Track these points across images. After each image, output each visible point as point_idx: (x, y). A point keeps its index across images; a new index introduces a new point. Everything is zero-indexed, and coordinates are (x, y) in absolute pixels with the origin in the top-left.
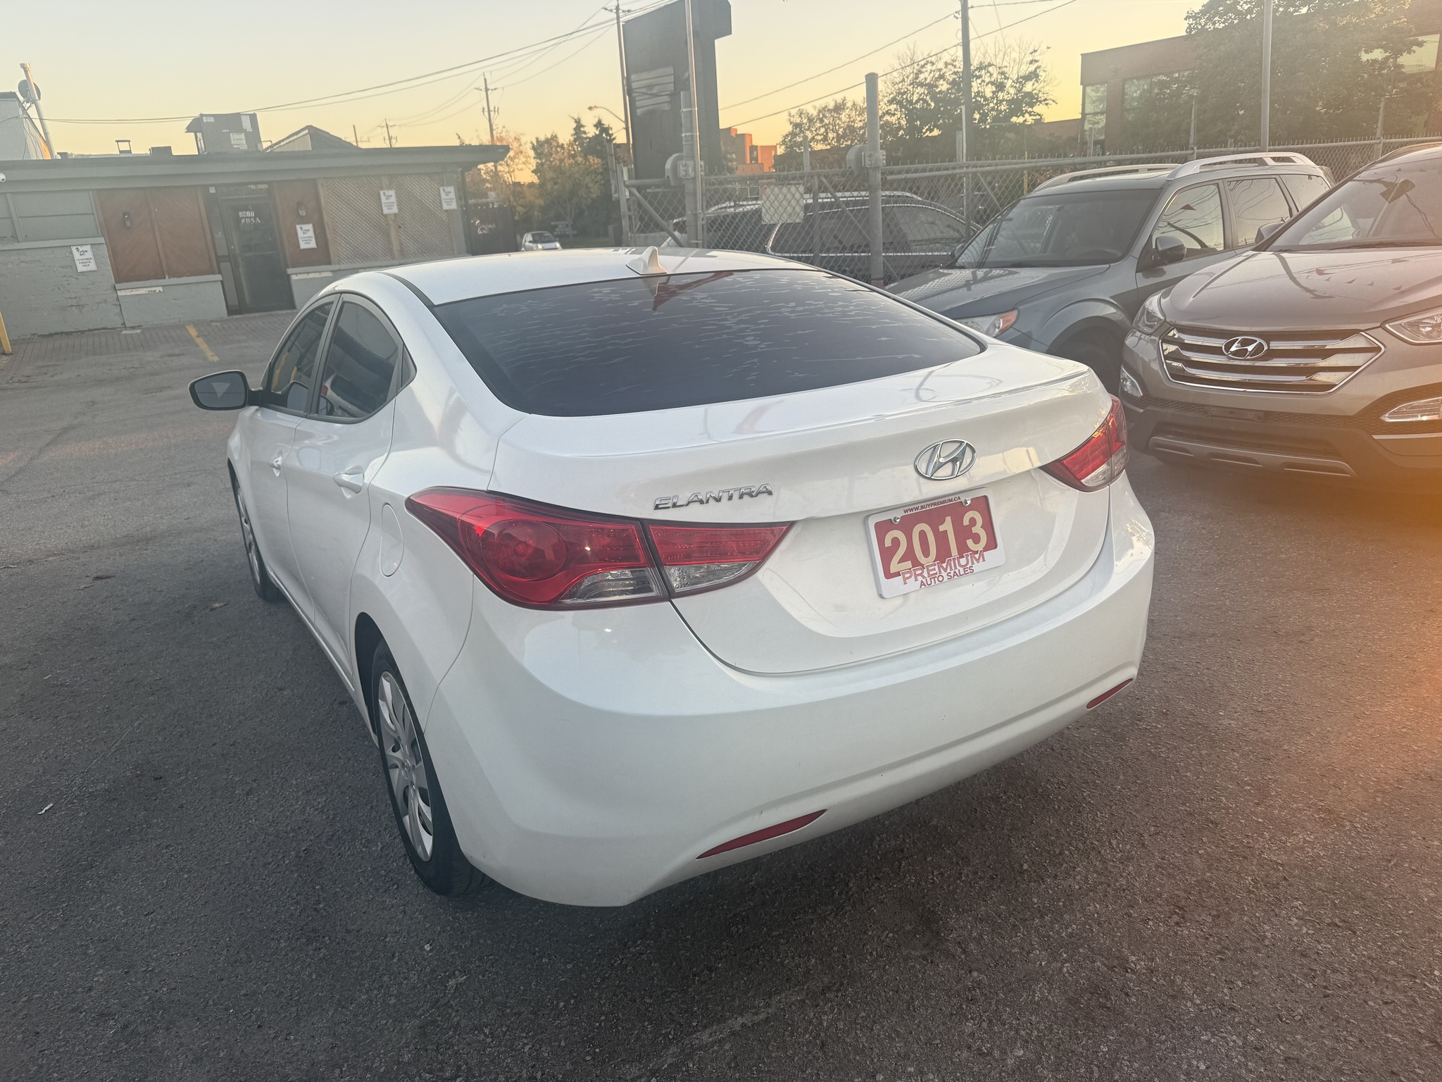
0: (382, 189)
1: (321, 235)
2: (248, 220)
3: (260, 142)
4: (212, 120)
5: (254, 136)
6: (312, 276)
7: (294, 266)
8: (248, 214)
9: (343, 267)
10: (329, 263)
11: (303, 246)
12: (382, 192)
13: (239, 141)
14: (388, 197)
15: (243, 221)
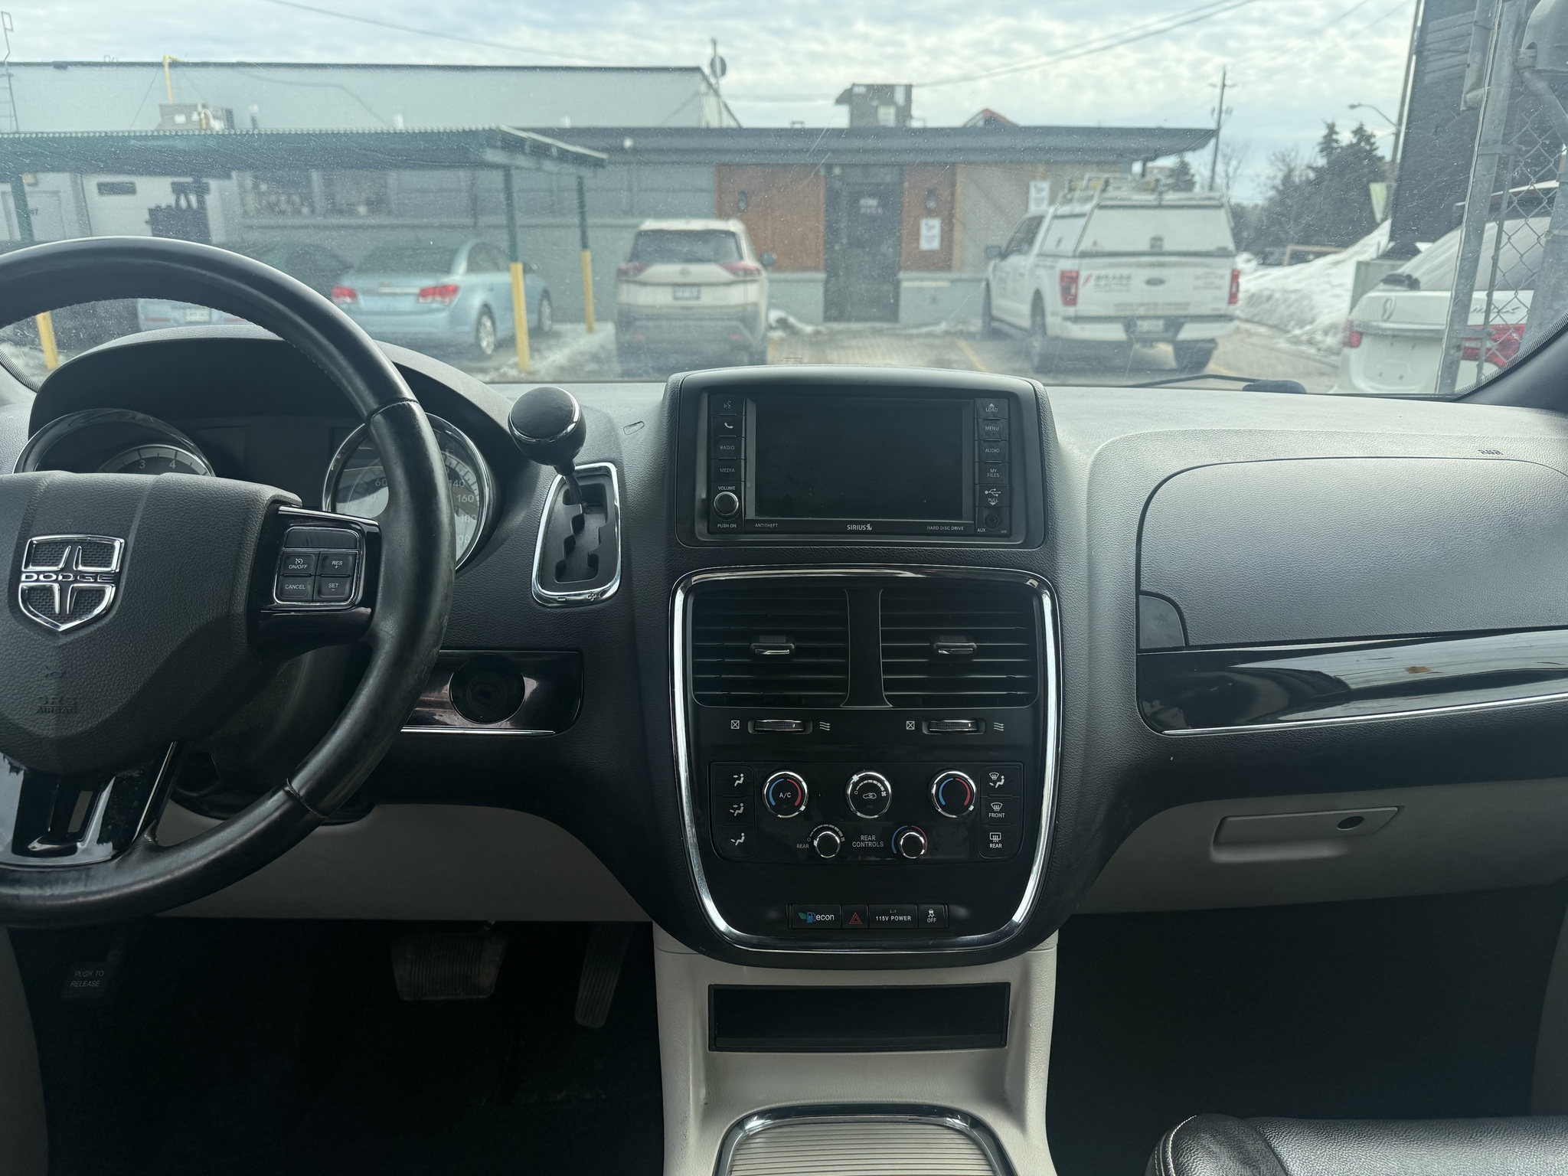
0: (1034, 178)
1: (947, 236)
2: (869, 211)
3: (911, 117)
4: (862, 90)
5: (905, 112)
6: (926, 284)
7: (907, 269)
8: (873, 202)
9: (965, 275)
10: (949, 268)
11: (924, 245)
12: (1032, 184)
13: (887, 116)
14: (1040, 190)
15: (863, 211)
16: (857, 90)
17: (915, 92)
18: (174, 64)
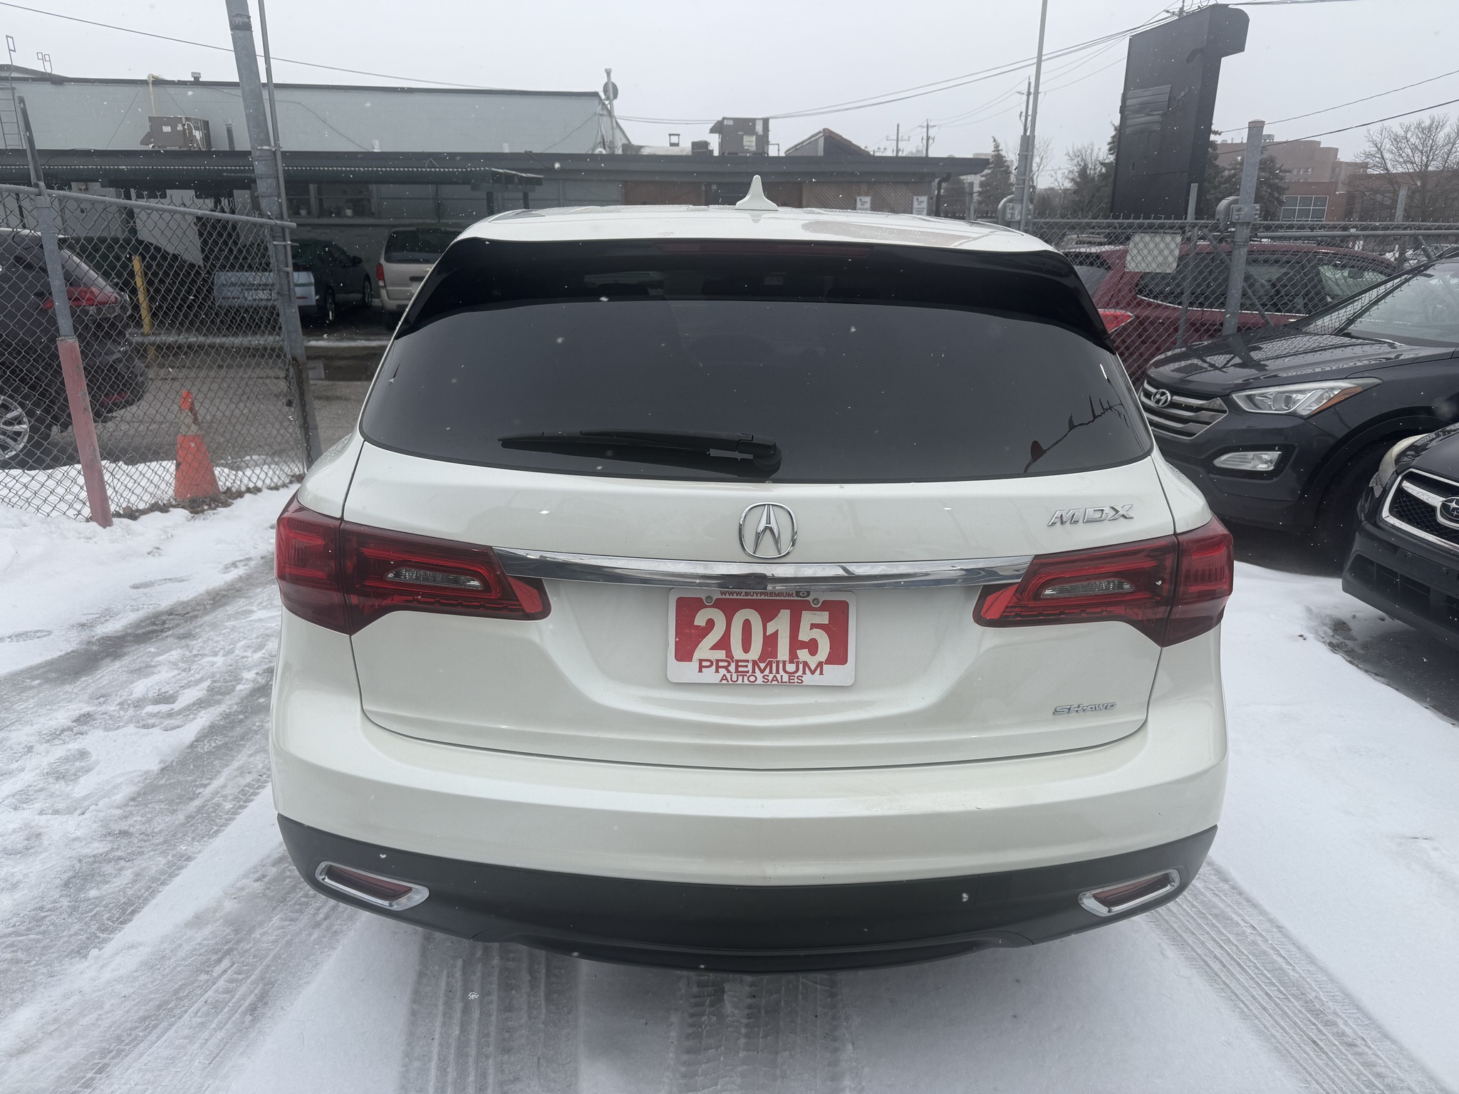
16: (726, 122)
17: (771, 122)
18: (158, 82)
